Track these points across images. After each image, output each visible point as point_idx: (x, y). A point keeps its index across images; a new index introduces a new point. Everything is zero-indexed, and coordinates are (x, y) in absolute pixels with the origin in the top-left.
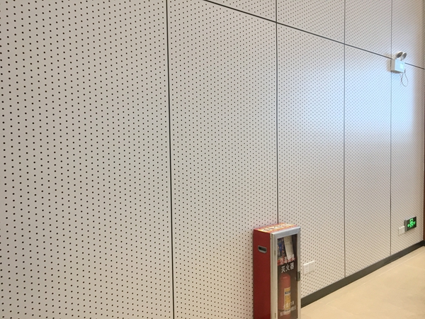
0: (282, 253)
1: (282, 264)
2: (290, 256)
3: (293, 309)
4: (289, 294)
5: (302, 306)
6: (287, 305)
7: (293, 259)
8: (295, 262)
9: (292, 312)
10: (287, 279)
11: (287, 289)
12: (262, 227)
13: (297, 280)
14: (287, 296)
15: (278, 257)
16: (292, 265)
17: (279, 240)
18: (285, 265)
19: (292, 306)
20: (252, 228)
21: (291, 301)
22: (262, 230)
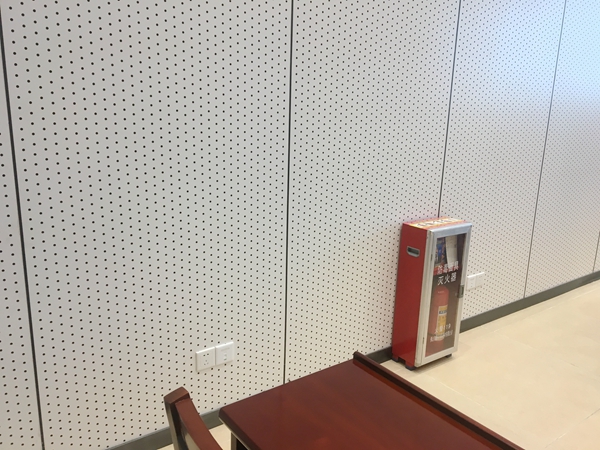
0: (442, 258)
1: (439, 273)
2: (452, 264)
3: (448, 334)
4: (444, 314)
5: (461, 331)
6: (440, 328)
7: (457, 267)
8: (459, 272)
9: (445, 338)
10: (443, 294)
11: (443, 308)
12: (416, 221)
13: (458, 297)
14: (442, 316)
15: (436, 263)
16: (454, 275)
17: (439, 239)
18: (444, 274)
19: (446, 331)
20: (401, 222)
21: (447, 323)
22: (416, 225)
